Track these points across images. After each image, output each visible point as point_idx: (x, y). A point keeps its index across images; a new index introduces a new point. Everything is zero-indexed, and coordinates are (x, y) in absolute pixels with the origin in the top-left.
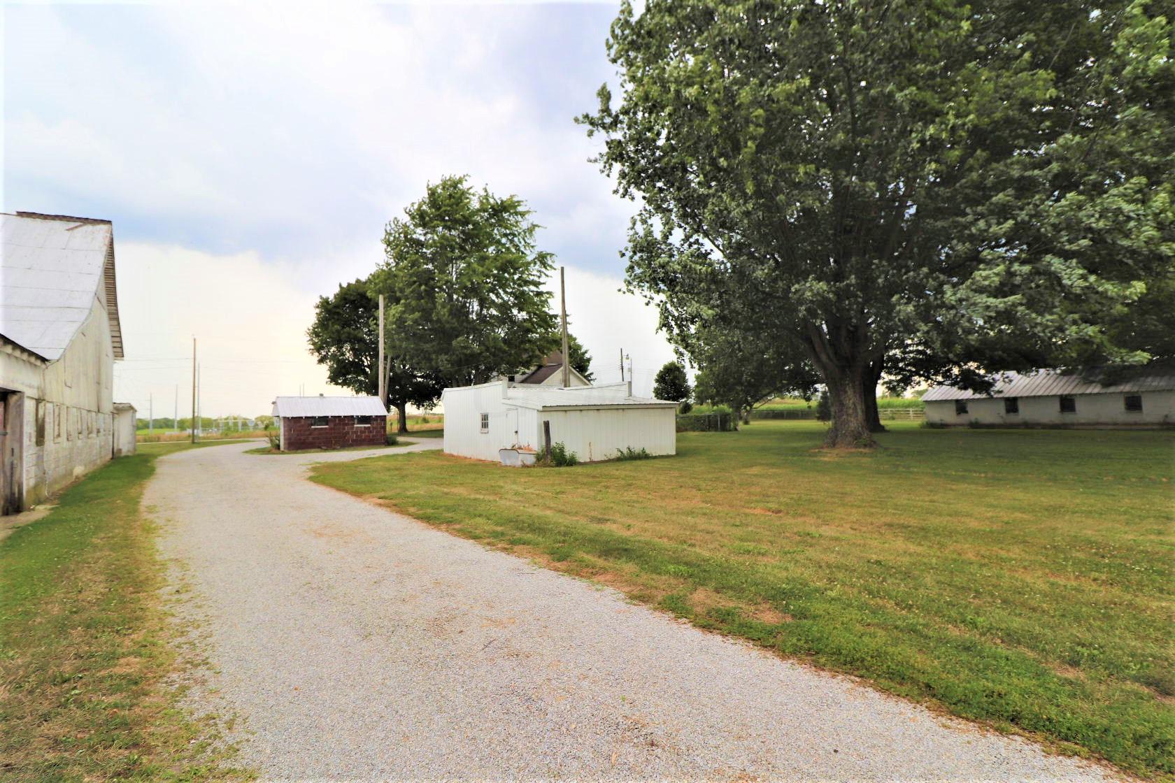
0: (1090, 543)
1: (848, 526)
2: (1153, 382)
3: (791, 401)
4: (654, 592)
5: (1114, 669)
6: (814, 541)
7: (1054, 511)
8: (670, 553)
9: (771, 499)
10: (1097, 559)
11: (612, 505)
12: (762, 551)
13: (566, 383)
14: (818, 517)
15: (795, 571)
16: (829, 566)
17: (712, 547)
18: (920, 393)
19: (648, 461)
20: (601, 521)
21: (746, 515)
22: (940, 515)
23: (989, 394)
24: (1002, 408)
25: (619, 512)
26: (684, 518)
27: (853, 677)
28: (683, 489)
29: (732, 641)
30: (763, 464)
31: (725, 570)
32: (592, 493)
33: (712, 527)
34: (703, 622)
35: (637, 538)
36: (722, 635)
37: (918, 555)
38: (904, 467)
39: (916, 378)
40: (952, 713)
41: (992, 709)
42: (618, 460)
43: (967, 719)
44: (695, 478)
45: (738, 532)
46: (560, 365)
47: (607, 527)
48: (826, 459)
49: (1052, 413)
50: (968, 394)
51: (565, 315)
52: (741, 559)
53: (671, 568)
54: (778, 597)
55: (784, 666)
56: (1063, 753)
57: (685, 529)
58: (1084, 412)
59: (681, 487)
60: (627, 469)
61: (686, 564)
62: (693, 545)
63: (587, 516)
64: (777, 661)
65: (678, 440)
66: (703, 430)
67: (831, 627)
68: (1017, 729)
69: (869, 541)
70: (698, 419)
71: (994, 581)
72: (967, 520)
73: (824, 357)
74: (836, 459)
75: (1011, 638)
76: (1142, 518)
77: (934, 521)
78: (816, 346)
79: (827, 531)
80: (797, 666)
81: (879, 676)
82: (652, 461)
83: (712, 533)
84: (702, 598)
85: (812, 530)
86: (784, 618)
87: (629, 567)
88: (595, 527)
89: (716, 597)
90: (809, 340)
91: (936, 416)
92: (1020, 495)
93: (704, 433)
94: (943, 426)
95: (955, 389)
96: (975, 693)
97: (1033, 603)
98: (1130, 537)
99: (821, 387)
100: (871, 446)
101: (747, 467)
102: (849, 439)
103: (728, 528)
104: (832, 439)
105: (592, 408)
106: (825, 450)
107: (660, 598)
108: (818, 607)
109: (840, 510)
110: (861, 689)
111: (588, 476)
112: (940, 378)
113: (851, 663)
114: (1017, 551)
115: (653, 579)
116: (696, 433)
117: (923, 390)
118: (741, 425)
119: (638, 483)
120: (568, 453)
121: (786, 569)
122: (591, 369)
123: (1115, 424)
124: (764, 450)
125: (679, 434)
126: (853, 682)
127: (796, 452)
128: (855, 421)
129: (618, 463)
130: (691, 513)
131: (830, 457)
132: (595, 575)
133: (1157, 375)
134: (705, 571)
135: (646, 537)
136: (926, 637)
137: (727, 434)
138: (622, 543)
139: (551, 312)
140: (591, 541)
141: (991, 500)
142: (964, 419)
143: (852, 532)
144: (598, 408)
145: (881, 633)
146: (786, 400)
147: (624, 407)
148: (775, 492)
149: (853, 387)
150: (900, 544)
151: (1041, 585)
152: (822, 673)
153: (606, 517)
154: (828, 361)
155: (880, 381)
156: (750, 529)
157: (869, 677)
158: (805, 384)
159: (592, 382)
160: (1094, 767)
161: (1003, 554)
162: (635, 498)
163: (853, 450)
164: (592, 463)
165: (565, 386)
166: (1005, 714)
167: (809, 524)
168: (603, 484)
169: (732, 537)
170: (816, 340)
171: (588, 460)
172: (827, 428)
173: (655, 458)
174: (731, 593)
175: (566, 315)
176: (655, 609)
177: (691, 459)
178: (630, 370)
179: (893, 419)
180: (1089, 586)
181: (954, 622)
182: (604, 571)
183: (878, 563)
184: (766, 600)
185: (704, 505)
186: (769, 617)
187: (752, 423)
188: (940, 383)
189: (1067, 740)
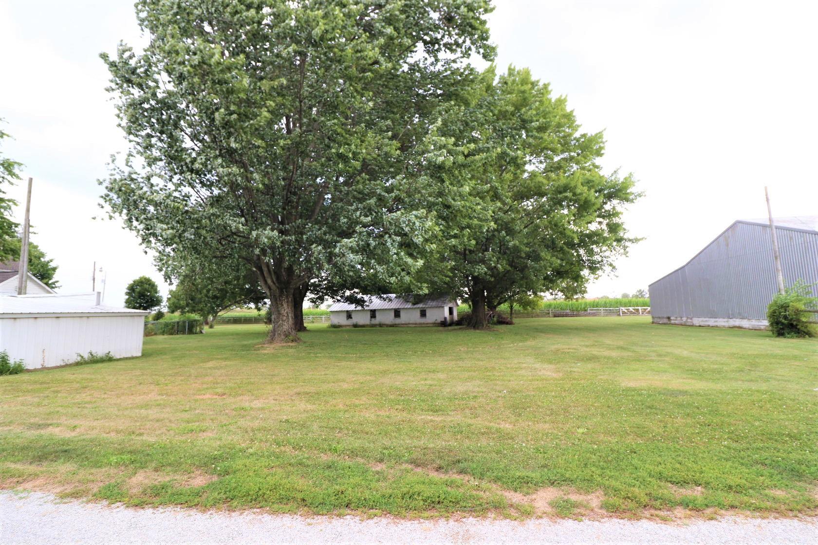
0: (397, 389)
1: (271, 398)
2: (431, 303)
3: (246, 310)
4: (91, 486)
5: (398, 459)
6: (245, 414)
7: (384, 373)
8: (116, 445)
9: (219, 385)
10: (400, 397)
11: (58, 409)
12: (204, 428)
13: (21, 290)
14: (253, 395)
15: (227, 439)
16: (253, 431)
17: (160, 432)
18: (329, 306)
19: (111, 364)
20: (39, 426)
21: (196, 401)
22: (329, 383)
23: (363, 307)
24: (369, 315)
25: (66, 415)
26: (137, 411)
27: (255, 510)
28: (142, 385)
29: (162, 510)
30: (218, 359)
31: (165, 451)
32: (36, 400)
33: (162, 415)
34: (136, 501)
35: (82, 437)
36: (154, 508)
37: (312, 411)
38: (314, 353)
39: (326, 297)
40: (314, 514)
41: (336, 503)
42: (77, 364)
43: (323, 515)
44: (156, 375)
45: (186, 416)
46: (16, 272)
47: (45, 432)
48: (266, 352)
49: (389, 318)
50: (352, 307)
51: (28, 225)
52: (184, 438)
53: (114, 459)
54: (208, 463)
55: (204, 518)
56: (369, 518)
57: (136, 421)
58: (404, 318)
59: (141, 384)
60: (86, 372)
61: (131, 452)
62: (141, 434)
63: (24, 424)
64: (199, 515)
65: (144, 343)
66: (171, 334)
67: (246, 476)
68: (349, 512)
69: (284, 407)
70: (167, 325)
71: (350, 420)
72: (341, 384)
73: (269, 281)
74: (273, 351)
75: (353, 454)
76: (420, 373)
77: (325, 387)
78: (265, 273)
79: (257, 404)
80: (214, 514)
81: (273, 503)
82: (116, 363)
83: (162, 420)
84: (141, 479)
85: (246, 405)
86: (211, 478)
87: (64, 468)
88: (32, 434)
89: (155, 475)
90: (260, 269)
91: (336, 320)
92: (370, 365)
93: (171, 336)
94: (339, 326)
95: (346, 304)
96: (329, 495)
97: (367, 429)
98: (414, 383)
99: (267, 301)
100: (296, 341)
101: (205, 362)
102: (283, 337)
103: (179, 414)
104: (272, 337)
105: (51, 316)
106: (266, 346)
107: (95, 490)
108: (239, 463)
109: (269, 387)
110: (260, 517)
111: (35, 382)
112: (339, 298)
113: (255, 500)
114: (364, 399)
115: (92, 474)
116: (166, 336)
117: (330, 304)
118: (206, 329)
119: (95, 384)
120: (12, 361)
121: (220, 439)
122: (56, 277)
123: (416, 324)
124: (219, 348)
125: (148, 338)
126: (254, 513)
127: (246, 348)
128: (287, 324)
129: (76, 368)
130: (146, 406)
131: (269, 350)
132: (21, 483)
133: (433, 300)
134: (148, 455)
135: (93, 434)
136: (308, 466)
137: (193, 336)
138: (63, 445)
139: (12, 220)
140: (23, 449)
141: (356, 370)
142: (350, 322)
143: (275, 402)
144: (58, 316)
145: (279, 471)
146: (244, 310)
147: (88, 315)
148: (223, 380)
149: (288, 302)
150: (302, 405)
151: (373, 417)
152: (233, 514)
153: (49, 422)
154: (272, 284)
155: (305, 299)
156: (197, 411)
157: (267, 506)
158: (257, 299)
159: (56, 290)
160: (383, 520)
161: (357, 402)
162: (88, 399)
163: (284, 344)
164: (44, 369)
165: (20, 293)
166: (343, 504)
167: (245, 401)
168: (52, 389)
169: (180, 421)
170: (265, 269)
171: (40, 367)
172: (267, 329)
173: (120, 359)
174: (169, 469)
175: (30, 226)
176: (88, 502)
177: (155, 359)
178: (104, 281)
179: (313, 322)
180: (393, 413)
181: (324, 451)
182: (36, 476)
183: (287, 421)
184: (198, 467)
185: (159, 398)
186: (199, 481)
187: (216, 327)
188: (338, 301)
189: (372, 509)
